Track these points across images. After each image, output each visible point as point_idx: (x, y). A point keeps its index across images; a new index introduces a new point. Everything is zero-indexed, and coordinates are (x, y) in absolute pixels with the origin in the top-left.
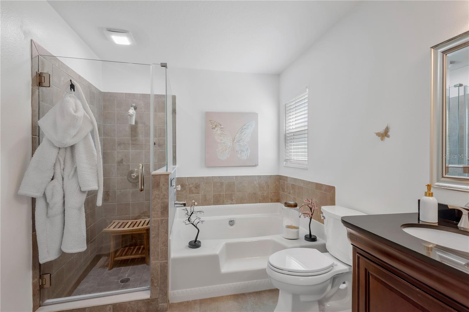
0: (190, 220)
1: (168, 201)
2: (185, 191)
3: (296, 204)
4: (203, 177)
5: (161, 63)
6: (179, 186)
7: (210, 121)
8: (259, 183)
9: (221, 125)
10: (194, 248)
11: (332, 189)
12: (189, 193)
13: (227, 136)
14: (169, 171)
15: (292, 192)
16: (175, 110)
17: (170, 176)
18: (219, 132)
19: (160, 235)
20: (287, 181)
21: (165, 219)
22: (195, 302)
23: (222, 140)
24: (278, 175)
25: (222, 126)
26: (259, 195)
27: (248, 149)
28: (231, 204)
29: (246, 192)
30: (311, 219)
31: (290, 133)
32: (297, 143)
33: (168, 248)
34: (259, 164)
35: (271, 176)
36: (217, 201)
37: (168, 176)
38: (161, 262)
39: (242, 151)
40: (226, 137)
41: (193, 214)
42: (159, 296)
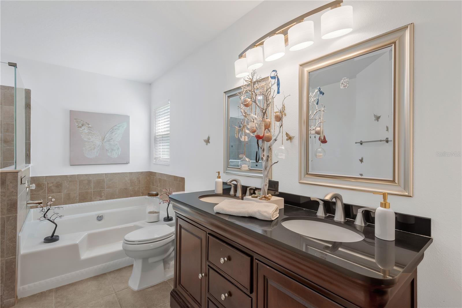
0: (46, 216)
1: (17, 198)
2: (43, 191)
3: (158, 193)
4: (67, 175)
5: (9, 62)
6: (34, 185)
7: (75, 119)
8: (131, 179)
9: (88, 124)
10: (50, 242)
11: (182, 180)
12: (47, 192)
13: (96, 135)
14: (18, 169)
15: (159, 185)
16: (30, 105)
17: (19, 174)
18: (86, 131)
19: (6, 232)
20: (156, 176)
21: (13, 216)
22: (50, 291)
23: (90, 139)
24: (149, 172)
25: (90, 126)
26: (130, 190)
27: (119, 149)
28: (100, 200)
29: (117, 188)
30: (168, 205)
31: (159, 135)
32: (165, 144)
33: (16, 245)
34: (130, 162)
35: (142, 173)
36: (84, 198)
37: (17, 174)
38: (6, 258)
39: (112, 150)
40: (94, 136)
41: (49, 210)
42: (4, 293)
